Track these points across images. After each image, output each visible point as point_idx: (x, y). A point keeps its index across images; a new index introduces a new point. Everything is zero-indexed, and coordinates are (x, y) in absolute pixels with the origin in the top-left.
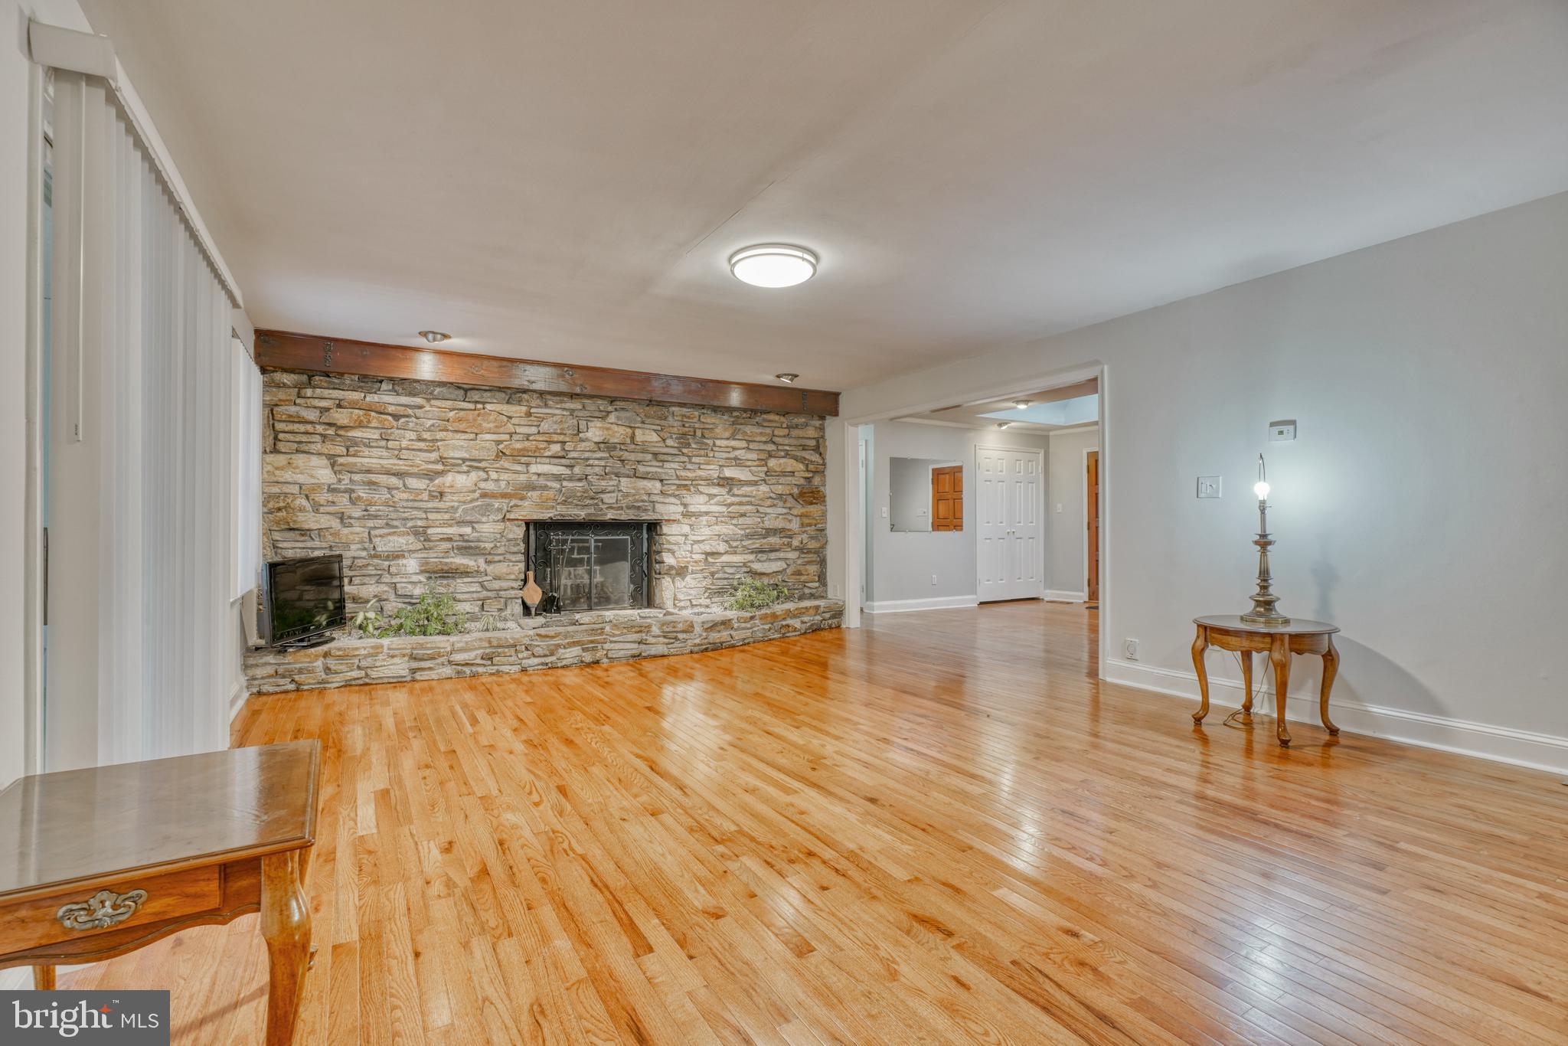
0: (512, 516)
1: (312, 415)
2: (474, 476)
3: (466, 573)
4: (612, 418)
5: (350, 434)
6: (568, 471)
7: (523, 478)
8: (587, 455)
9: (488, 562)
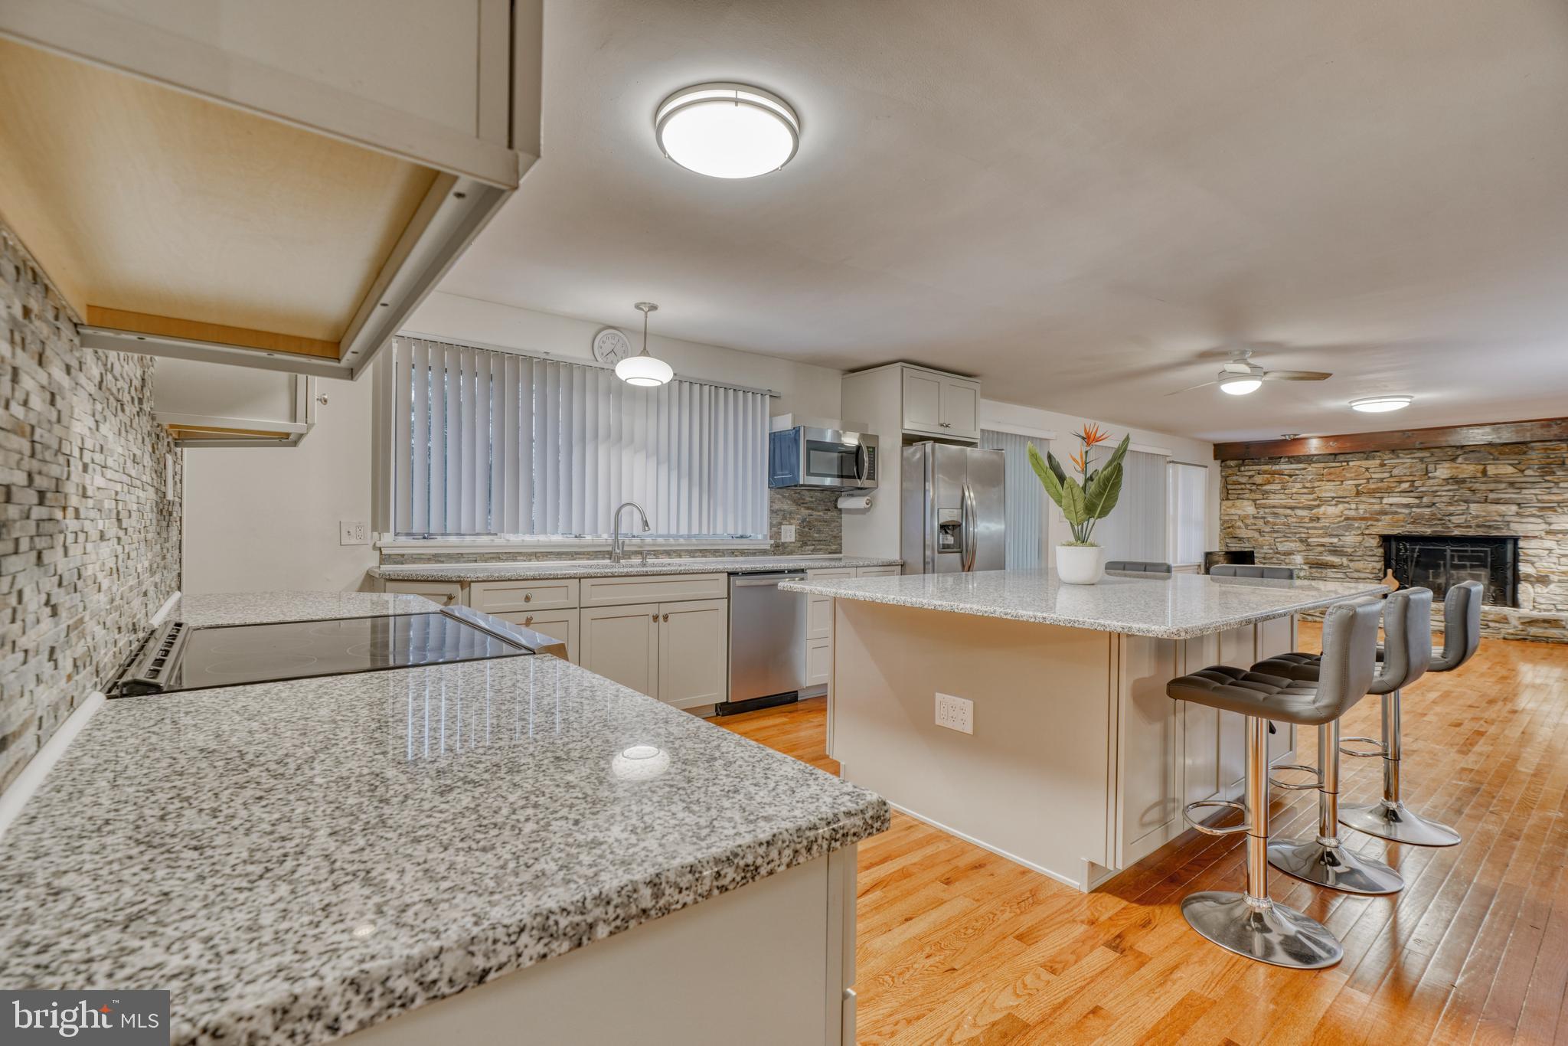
0: (1367, 532)
1: (1244, 480)
2: (1341, 507)
3: (1333, 566)
4: (1460, 460)
5: (1264, 488)
6: (1417, 501)
7: (1377, 507)
8: (1435, 488)
9: (1351, 561)
